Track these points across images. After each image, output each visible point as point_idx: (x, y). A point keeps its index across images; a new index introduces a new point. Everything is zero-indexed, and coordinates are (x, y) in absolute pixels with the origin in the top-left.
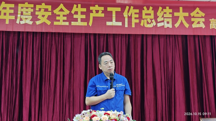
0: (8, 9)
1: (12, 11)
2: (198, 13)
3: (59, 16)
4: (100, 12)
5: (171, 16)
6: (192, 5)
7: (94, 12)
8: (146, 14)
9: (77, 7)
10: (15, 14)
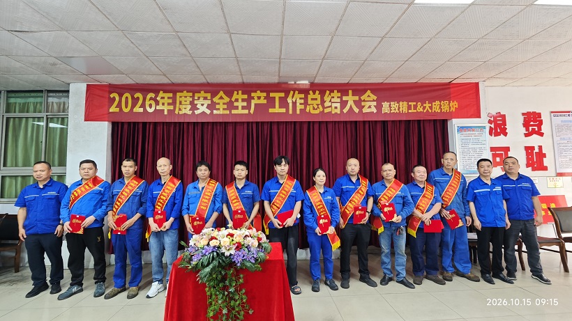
0: (166, 98)
1: (170, 101)
2: (369, 96)
3: (219, 104)
4: (262, 98)
5: (339, 100)
6: (363, 88)
7: (256, 98)
8: (312, 99)
9: (238, 94)
10: (174, 103)
